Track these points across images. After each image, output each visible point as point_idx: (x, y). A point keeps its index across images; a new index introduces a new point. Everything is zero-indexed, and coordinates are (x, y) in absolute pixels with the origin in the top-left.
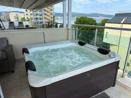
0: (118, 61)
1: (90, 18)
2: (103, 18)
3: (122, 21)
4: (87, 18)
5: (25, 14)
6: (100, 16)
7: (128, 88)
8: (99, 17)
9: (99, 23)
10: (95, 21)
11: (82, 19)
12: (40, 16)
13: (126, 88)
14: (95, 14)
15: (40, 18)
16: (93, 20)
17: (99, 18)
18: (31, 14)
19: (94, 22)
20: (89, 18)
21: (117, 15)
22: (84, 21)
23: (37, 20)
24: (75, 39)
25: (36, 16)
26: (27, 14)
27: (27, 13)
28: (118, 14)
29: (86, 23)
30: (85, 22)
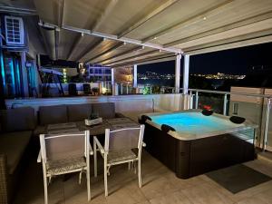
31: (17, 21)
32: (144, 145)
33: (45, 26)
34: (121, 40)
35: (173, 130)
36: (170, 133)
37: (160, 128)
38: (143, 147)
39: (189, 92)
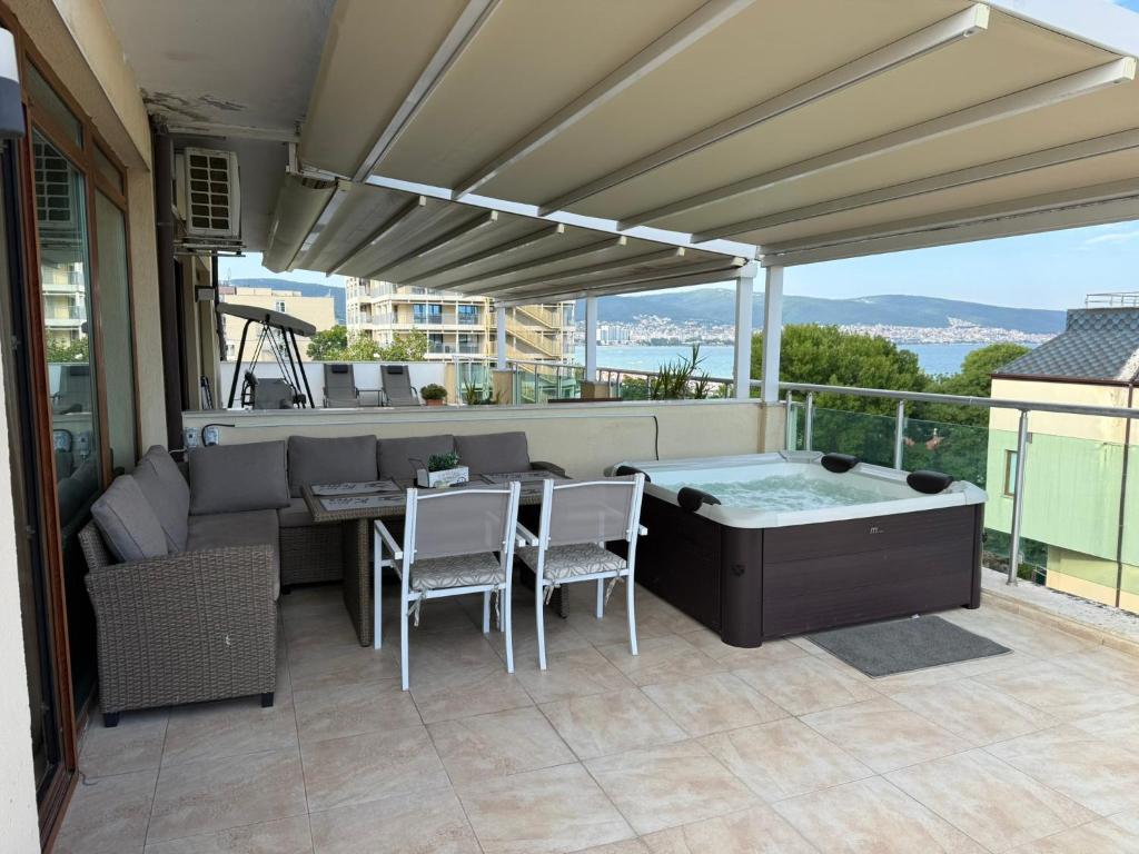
0: (976, 505)
1: (866, 340)
2: (985, 337)
3: (1123, 363)
4: (838, 339)
5: (349, 302)
6: (954, 321)
7: (1025, 609)
8: (946, 325)
9: (943, 380)
10: (905, 363)
11: (796, 344)
12: (463, 319)
13: (1016, 611)
14: (912, 299)
15: (464, 336)
16: (887, 350)
17: (949, 334)
18: (396, 308)
19: (901, 371)
20: (854, 339)
21: (1080, 321)
22: (815, 359)
23: (439, 350)
24: (800, 448)
25: (436, 319)
26: (365, 307)
27: (367, 300)
28: (1087, 311)
29: (834, 377)
30: (824, 364)
31: (221, 163)
32: (645, 531)
33: (307, 174)
34: (553, 217)
35: (712, 501)
36: (704, 510)
37: (675, 502)
38: (640, 538)
39: (783, 394)
